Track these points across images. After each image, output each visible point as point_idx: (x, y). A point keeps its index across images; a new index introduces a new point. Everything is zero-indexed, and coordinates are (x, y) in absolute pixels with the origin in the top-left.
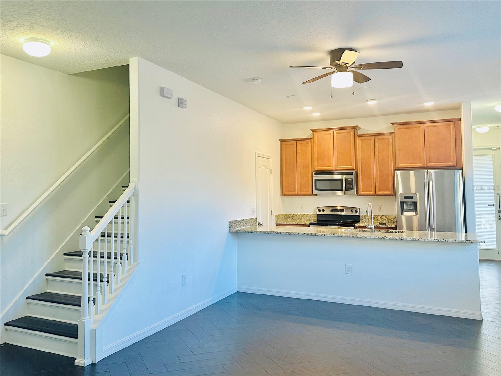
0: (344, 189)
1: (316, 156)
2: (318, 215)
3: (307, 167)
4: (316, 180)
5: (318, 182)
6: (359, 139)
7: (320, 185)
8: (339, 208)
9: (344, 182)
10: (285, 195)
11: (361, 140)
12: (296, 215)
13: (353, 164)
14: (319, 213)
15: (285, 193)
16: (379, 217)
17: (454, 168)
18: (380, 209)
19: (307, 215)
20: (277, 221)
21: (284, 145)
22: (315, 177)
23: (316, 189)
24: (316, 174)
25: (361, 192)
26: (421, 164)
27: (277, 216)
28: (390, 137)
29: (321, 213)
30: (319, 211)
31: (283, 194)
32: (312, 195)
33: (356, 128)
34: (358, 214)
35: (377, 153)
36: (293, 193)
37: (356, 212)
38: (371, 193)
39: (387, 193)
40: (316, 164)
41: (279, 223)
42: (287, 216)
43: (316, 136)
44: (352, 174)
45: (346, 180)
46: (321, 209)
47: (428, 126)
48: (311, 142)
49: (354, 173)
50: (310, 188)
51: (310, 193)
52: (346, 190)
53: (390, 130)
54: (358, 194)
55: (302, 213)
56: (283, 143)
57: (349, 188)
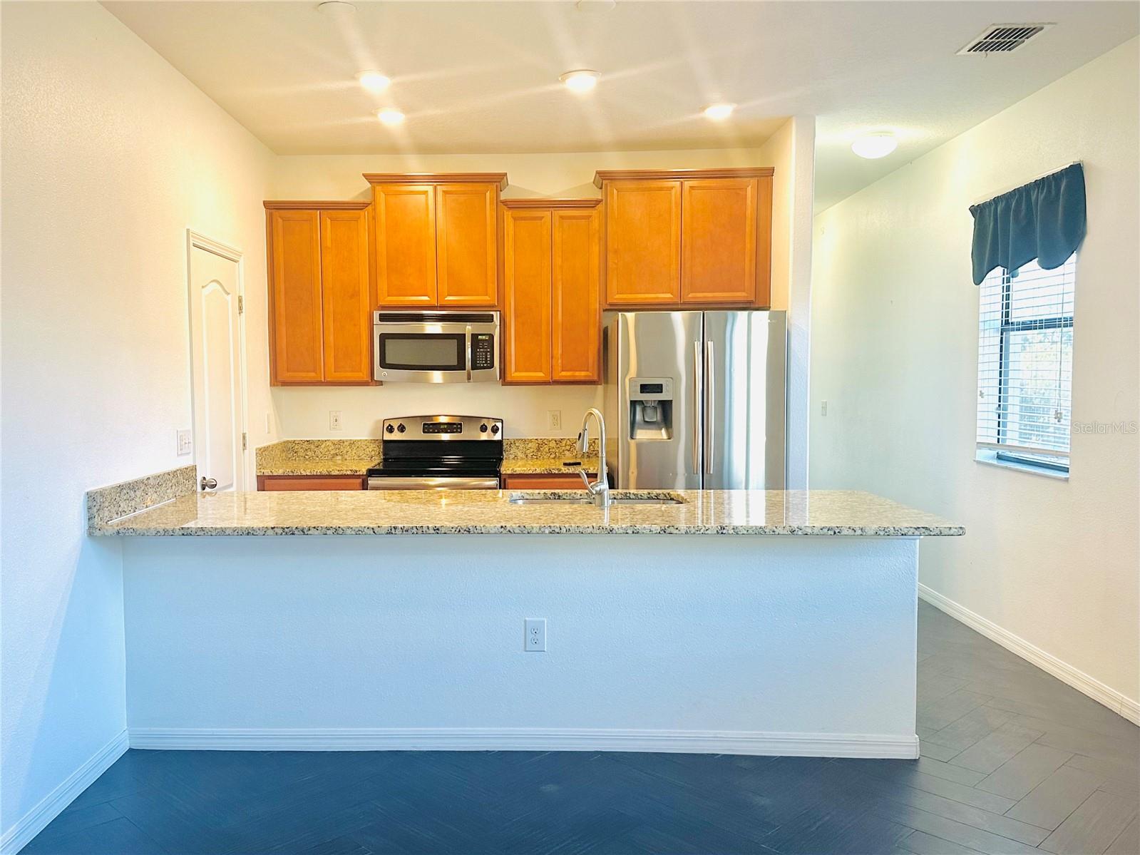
0: (468, 364)
1: (383, 262)
2: (385, 442)
3: (355, 294)
4: (384, 337)
5: (388, 342)
6: (508, 215)
7: (396, 352)
8: (442, 420)
9: (468, 344)
10: (285, 384)
11: (515, 219)
12: (318, 444)
13: (492, 288)
14: (388, 437)
15: (287, 376)
16: (553, 444)
17: (748, 306)
18: (557, 419)
19: (352, 443)
20: (260, 466)
21: (278, 221)
22: (381, 328)
23: (384, 365)
24: (383, 318)
25: (513, 374)
26: (669, 295)
27: (262, 452)
28: (593, 212)
29: (396, 436)
30: (391, 430)
31: (277, 381)
32: (371, 381)
33: (497, 180)
34: (498, 437)
35: (558, 261)
36: (311, 376)
37: (495, 430)
38: (539, 375)
39: (581, 375)
40: (383, 285)
41: (267, 472)
42: (289, 449)
43: (381, 197)
44: (490, 319)
45: (474, 336)
46: (395, 425)
47: (692, 188)
48: (365, 214)
49: (496, 316)
50: (366, 361)
51: (364, 375)
52: (474, 367)
53: (596, 194)
54: (504, 380)
55: (336, 437)
56: (276, 213)
57: (481, 362)
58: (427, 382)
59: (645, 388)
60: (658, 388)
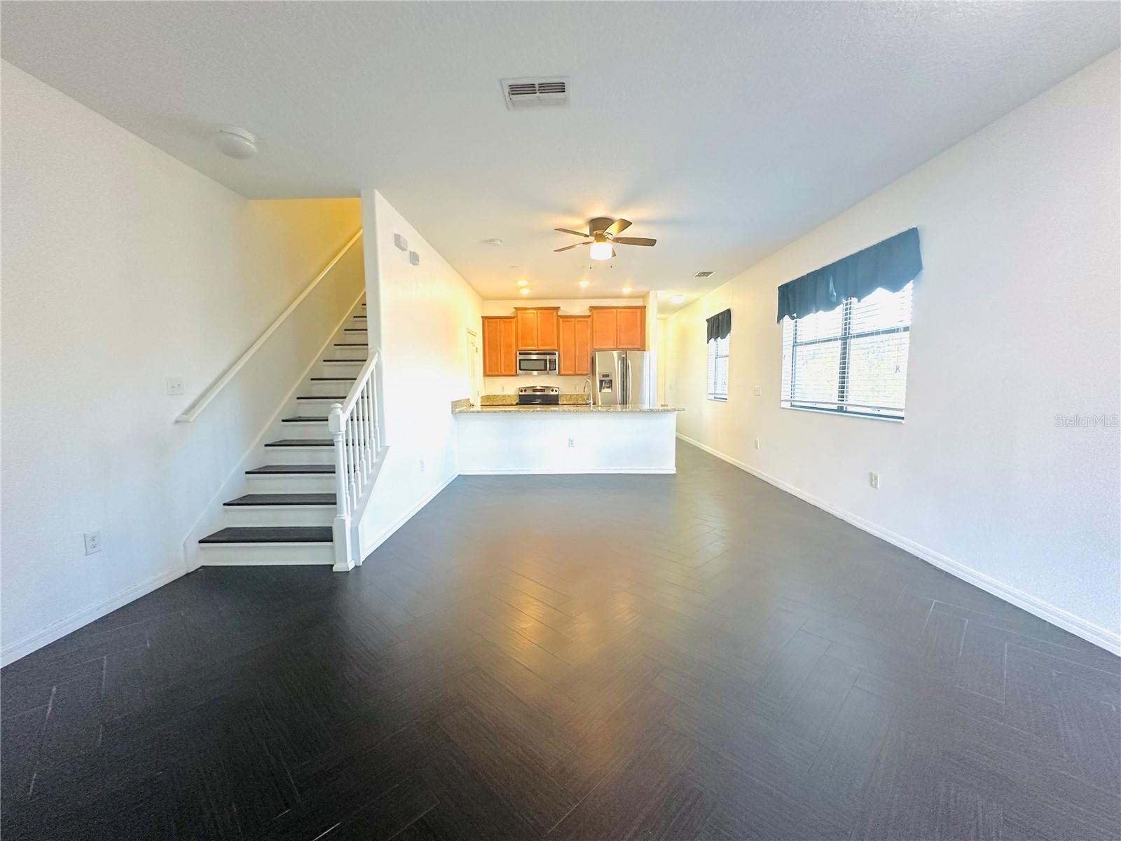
0: (548, 369)
1: (520, 335)
2: (520, 395)
3: (511, 346)
4: (520, 360)
5: (522, 362)
6: (561, 320)
7: (524, 365)
8: (538, 388)
9: (548, 362)
10: (488, 376)
11: (563, 321)
12: (498, 396)
13: (556, 344)
14: (521, 393)
15: (488, 373)
16: (574, 394)
17: (639, 350)
18: (576, 388)
19: (509, 396)
20: (481, 402)
21: (486, 323)
22: (519, 357)
23: (520, 369)
24: (520, 354)
25: (562, 372)
26: (612, 346)
27: (482, 397)
28: (588, 319)
29: (523, 393)
30: (522, 391)
31: (486, 375)
32: (516, 375)
33: (557, 309)
34: (557, 393)
35: (577, 336)
36: (497, 373)
37: (556, 391)
38: (571, 373)
39: (585, 372)
40: (520, 344)
41: (484, 404)
42: (490, 396)
43: (519, 316)
44: (555, 354)
45: (550, 360)
46: (523, 390)
47: (620, 312)
48: (514, 320)
49: (557, 353)
50: (514, 369)
51: (514, 373)
52: (550, 370)
53: (588, 313)
54: (559, 374)
55: (503, 394)
56: (486, 321)
57: (552, 368)
58: (531, 374)
59: (604, 376)
60: (608, 376)
